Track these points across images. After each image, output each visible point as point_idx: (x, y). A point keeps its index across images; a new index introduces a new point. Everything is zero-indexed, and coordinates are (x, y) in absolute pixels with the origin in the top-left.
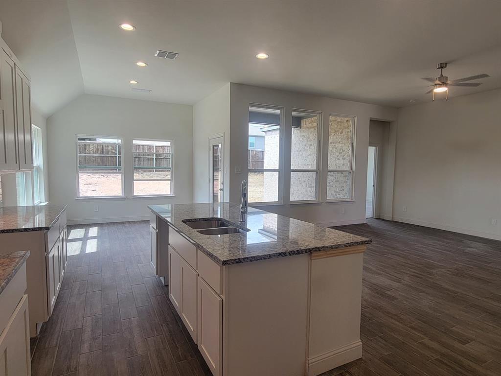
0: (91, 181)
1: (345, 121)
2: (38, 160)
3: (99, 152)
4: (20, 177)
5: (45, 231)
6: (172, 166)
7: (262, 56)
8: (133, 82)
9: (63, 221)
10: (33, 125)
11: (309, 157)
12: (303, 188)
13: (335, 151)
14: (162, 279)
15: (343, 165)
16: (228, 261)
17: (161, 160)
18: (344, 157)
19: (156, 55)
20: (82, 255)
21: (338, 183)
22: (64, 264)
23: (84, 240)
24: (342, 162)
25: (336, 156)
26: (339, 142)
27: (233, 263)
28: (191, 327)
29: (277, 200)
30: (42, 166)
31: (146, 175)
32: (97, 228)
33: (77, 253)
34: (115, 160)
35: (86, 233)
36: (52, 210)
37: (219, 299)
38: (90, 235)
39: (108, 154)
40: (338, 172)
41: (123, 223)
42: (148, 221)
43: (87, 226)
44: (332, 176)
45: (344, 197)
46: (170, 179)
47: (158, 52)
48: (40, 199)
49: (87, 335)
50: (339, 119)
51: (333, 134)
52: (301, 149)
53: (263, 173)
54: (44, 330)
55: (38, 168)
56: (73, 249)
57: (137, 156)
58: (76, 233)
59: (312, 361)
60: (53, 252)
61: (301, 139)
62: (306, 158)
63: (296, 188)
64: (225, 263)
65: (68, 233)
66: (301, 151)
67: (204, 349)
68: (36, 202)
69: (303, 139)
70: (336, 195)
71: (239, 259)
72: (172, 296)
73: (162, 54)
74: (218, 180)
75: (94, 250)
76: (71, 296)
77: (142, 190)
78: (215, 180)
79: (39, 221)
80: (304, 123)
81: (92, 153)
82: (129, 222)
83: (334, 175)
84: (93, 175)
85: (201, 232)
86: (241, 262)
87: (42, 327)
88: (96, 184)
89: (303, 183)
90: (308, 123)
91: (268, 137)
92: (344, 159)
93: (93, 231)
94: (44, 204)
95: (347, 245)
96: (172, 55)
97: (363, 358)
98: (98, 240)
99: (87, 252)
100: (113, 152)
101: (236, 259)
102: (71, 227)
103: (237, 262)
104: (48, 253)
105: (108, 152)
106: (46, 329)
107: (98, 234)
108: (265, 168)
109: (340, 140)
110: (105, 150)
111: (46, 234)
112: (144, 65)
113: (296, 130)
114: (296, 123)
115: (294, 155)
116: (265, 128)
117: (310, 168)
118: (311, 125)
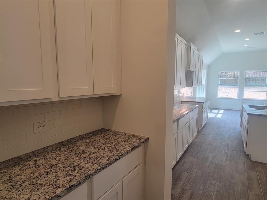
0: (226, 91)
2: (204, 82)
3: (232, 77)
4: (198, 88)
8: (246, 46)
10: (203, 70)
19: (254, 35)
20: (215, 118)
23: (217, 114)
27: (251, 115)
30: (205, 85)
33: (213, 117)
38: (220, 112)
43: (219, 109)
46: (266, 91)
55: (203, 85)
56: (212, 115)
58: (214, 111)
73: (256, 34)
75: (220, 117)
81: (228, 77)
84: (228, 88)
93: (222, 111)
96: (262, 33)
98: (222, 114)
99: (217, 117)
103: (253, 115)
104: (203, 110)
105: (237, 76)
110: (235, 76)
111: (203, 104)
112: (249, 39)
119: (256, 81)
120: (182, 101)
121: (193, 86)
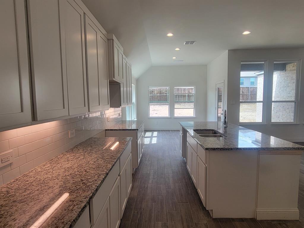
0: (155, 109)
3: (159, 93)
4: (127, 108)
5: (137, 131)
6: (194, 100)
7: (246, 33)
8: (174, 58)
9: (143, 128)
10: (132, 84)
11: (292, 91)
14: (185, 159)
16: (208, 148)
17: (191, 96)
19: (184, 44)
20: (150, 144)
22: (143, 147)
23: (151, 137)
27: (211, 150)
28: (195, 181)
29: (261, 121)
30: (135, 103)
31: (182, 105)
32: (157, 132)
33: (148, 143)
34: (166, 97)
35: (152, 134)
36: (138, 122)
37: (205, 166)
39: (163, 94)
41: (169, 131)
42: (179, 130)
43: (153, 131)
46: (193, 107)
47: (185, 42)
48: (134, 118)
49: (151, 177)
52: (285, 85)
53: (256, 103)
54: (136, 172)
56: (147, 141)
57: (178, 95)
58: (148, 134)
59: (259, 211)
60: (139, 141)
61: (286, 78)
63: (281, 113)
64: (207, 149)
65: (145, 134)
66: (285, 87)
67: (199, 191)
68: (133, 119)
69: (287, 78)
71: (214, 148)
72: (188, 167)
73: (187, 43)
74: (221, 108)
75: (155, 142)
76: (146, 161)
77: (180, 114)
78: (219, 108)
79: (134, 127)
80: (289, 67)
81: (156, 94)
82: (172, 131)
84: (156, 106)
85: (201, 136)
86: (215, 150)
87: (135, 170)
88: (158, 110)
89: (287, 110)
90: (292, 67)
91: (260, 78)
93: (155, 134)
94: (135, 120)
95: (286, 149)
96: (192, 42)
97: (300, 220)
98: (157, 138)
99: (152, 143)
100: (165, 93)
101: (212, 148)
102: (146, 131)
103: (213, 150)
104: (138, 140)
105: (163, 93)
106: (136, 171)
107: (157, 135)
108: (257, 100)
110: (161, 92)
111: (137, 132)
112: (179, 49)
113: (282, 72)
114: (282, 67)
115: (280, 90)
116: (257, 73)
117: (293, 99)
118: (295, 68)
119: (179, 97)
120: (106, 130)
121: (121, 106)
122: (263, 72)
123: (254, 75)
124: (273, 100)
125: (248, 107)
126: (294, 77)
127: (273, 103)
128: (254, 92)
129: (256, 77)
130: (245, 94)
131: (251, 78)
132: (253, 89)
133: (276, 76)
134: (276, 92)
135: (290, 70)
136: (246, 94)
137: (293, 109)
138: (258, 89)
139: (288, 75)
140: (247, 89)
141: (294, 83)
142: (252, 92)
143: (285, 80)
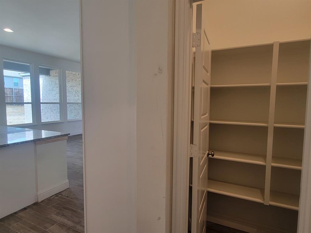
1: (77, 74)
7: (8, 30)
11: (57, 94)
12: (54, 114)
13: (73, 91)
15: (78, 99)
18: (78, 95)
21: (76, 110)
24: (77, 98)
25: (73, 94)
26: (75, 86)
29: (32, 122)
40: (75, 103)
44: (72, 106)
45: (79, 118)
50: (74, 73)
51: (71, 81)
53: (24, 105)
59: (39, 194)
61: (51, 83)
62: (55, 95)
66: (51, 90)
69: (52, 83)
70: (75, 117)
80: (52, 72)
83: (73, 105)
89: (54, 111)
90: (54, 73)
91: (26, 80)
92: (78, 96)
97: (70, 188)
108: (25, 102)
109: (75, 85)
113: (47, 77)
114: (47, 72)
115: (47, 93)
116: (22, 74)
117: (58, 101)
118: (57, 74)
122: (29, 74)
123: (18, 76)
124: (41, 102)
125: (14, 110)
126: (57, 82)
127: (41, 104)
128: (19, 94)
129: (21, 78)
130: (8, 96)
131: (14, 78)
132: (17, 91)
133: (42, 80)
134: (42, 94)
135: (54, 76)
136: (10, 96)
137: (59, 110)
138: (24, 91)
139: (52, 80)
140: (10, 90)
141: (57, 87)
142: (16, 94)
143: (50, 84)
